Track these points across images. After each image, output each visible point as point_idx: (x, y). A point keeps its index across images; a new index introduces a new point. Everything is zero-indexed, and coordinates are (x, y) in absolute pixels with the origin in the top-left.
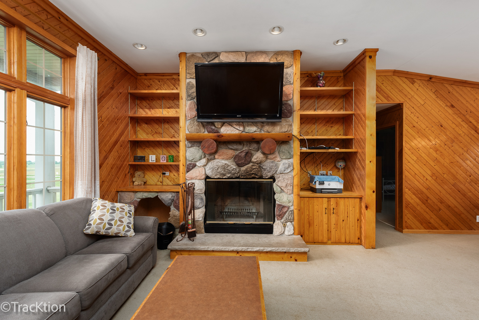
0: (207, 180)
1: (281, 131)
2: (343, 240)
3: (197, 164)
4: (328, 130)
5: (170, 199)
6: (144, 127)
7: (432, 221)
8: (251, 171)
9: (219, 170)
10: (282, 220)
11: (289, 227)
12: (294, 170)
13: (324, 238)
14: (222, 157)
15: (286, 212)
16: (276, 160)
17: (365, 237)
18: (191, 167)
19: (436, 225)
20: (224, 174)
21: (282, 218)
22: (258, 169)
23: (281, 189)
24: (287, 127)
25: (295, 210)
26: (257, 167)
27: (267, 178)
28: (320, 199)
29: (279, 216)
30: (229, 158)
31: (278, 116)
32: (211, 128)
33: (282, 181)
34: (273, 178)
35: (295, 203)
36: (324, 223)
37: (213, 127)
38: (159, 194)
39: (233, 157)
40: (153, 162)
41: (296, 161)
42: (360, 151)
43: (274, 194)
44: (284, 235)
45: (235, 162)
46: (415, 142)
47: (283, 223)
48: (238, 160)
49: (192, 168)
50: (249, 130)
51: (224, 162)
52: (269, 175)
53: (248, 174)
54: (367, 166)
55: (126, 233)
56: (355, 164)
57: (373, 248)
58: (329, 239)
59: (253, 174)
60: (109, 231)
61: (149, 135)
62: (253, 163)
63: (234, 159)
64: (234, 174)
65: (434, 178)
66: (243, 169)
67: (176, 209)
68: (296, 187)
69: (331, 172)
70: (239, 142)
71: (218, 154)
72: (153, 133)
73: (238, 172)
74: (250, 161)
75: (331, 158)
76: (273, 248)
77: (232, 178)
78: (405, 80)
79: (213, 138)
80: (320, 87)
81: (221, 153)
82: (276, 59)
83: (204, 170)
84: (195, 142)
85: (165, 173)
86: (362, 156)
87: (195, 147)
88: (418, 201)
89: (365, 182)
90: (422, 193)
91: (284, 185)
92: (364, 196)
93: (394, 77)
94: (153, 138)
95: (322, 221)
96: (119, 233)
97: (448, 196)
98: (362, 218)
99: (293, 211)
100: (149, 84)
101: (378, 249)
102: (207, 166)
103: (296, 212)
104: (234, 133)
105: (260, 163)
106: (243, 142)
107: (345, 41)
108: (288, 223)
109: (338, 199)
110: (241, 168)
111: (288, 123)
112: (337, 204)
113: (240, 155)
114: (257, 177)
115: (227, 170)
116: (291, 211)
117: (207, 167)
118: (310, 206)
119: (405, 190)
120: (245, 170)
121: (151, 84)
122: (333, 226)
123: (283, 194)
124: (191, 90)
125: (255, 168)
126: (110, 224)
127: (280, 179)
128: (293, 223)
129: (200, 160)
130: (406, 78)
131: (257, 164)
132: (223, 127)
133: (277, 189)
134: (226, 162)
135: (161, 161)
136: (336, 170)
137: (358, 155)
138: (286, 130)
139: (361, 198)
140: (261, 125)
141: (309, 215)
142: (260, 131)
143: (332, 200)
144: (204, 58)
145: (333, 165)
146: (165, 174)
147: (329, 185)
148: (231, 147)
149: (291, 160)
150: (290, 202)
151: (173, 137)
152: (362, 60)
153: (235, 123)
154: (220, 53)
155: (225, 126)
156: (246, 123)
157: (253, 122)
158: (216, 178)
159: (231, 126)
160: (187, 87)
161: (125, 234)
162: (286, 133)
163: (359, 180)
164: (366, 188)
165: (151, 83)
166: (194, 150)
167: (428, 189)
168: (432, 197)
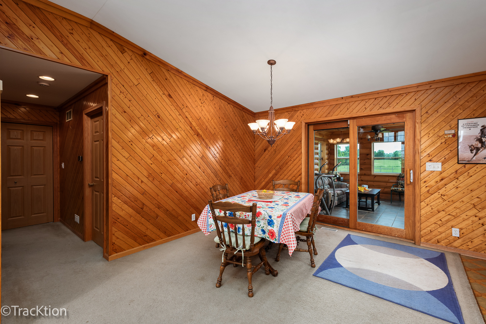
7: (148, 233)
19: (153, 236)
65: (151, 179)
88: (130, 211)
90: (136, 199)
93: (92, 31)
97: (165, 198)
130: (111, 40)
167: (144, 193)
168: (147, 203)
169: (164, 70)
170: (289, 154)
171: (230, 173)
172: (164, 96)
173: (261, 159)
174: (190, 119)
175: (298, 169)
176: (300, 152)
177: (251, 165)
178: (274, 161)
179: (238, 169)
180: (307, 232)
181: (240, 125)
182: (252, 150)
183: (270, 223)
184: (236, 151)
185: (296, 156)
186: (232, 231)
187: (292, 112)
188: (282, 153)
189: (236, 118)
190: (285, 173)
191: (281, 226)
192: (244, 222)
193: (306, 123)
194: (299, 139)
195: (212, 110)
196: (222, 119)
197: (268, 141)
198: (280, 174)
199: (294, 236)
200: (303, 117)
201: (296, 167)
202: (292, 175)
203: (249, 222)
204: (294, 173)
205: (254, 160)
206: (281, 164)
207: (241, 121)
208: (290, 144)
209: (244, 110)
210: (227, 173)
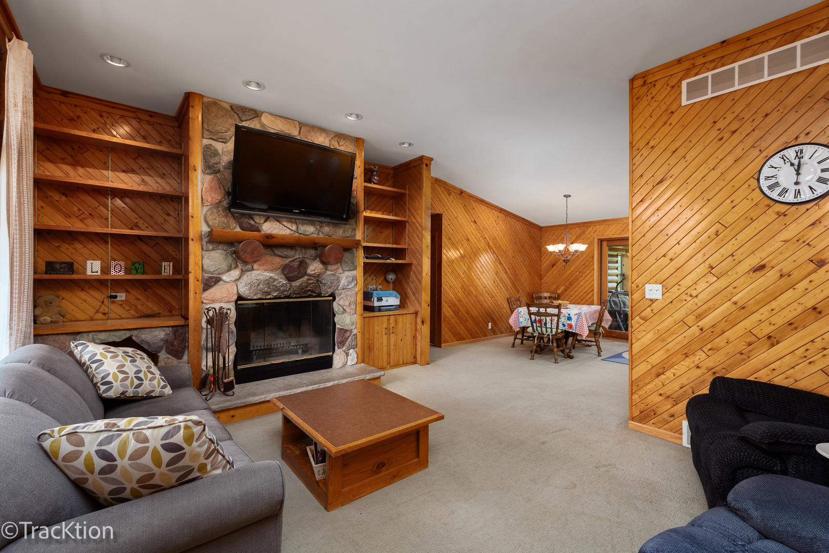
0: (239, 302)
1: (344, 235)
2: (401, 362)
3: (224, 277)
4: (378, 236)
5: (162, 340)
6: (57, 201)
7: (461, 332)
8: (307, 287)
9: (261, 286)
10: (344, 348)
11: (352, 355)
12: (358, 285)
13: (384, 363)
14: (265, 267)
15: (349, 337)
16: (337, 272)
17: (421, 354)
18: (210, 282)
19: (464, 336)
20: (268, 293)
21: (343, 345)
22: (315, 283)
23: (344, 309)
24: (350, 231)
25: (358, 333)
26: (315, 282)
27: (327, 295)
28: (380, 318)
29: (340, 343)
30: (275, 269)
31: (345, 216)
32: (250, 224)
33: (345, 298)
34: (333, 296)
35: (359, 326)
36: (384, 345)
37: (252, 222)
38: (135, 332)
39: (280, 268)
40: (94, 274)
41: (359, 272)
42: (414, 262)
43: (334, 315)
44: (346, 366)
45: (284, 275)
46: (450, 253)
47: (344, 351)
48: (289, 271)
49: (214, 285)
50: (304, 230)
51: (268, 274)
52: (330, 291)
53: (303, 291)
54: (423, 279)
55: (163, 390)
56: (408, 277)
57: (428, 364)
58: (389, 363)
59: (309, 290)
60: (139, 390)
61: (71, 219)
62: (309, 275)
63: (282, 270)
64: (283, 292)
65: (463, 290)
66: (296, 284)
67: (173, 356)
68: (360, 305)
69: (381, 287)
70: (291, 246)
71: (258, 263)
72: (83, 216)
73: (289, 289)
74: (305, 274)
75: (381, 269)
76: (349, 379)
77: (280, 298)
78: (444, 190)
79: (258, 239)
80: (375, 183)
81: (263, 262)
82: (338, 142)
83: (236, 287)
84: (220, 243)
85: (117, 295)
86: (419, 268)
87: (219, 251)
88: (452, 313)
89: (421, 296)
90: (455, 305)
91: (347, 303)
92: (420, 311)
93: (436, 185)
94: (84, 226)
95: (382, 343)
96: (153, 391)
97: (472, 307)
98: (418, 335)
99: (356, 334)
100: (71, 114)
101: (432, 364)
102: (241, 281)
103: (359, 335)
104: (284, 233)
105: (318, 277)
106: (295, 247)
107: (410, 144)
108: (351, 351)
109: (397, 316)
110: (291, 283)
111: (351, 226)
112: (396, 322)
113: (291, 264)
114: (314, 295)
115: (273, 286)
116: (354, 335)
117: (241, 283)
118: (371, 327)
119: (443, 303)
120: (299, 286)
121: (78, 117)
122: (392, 347)
123: (346, 315)
124: (213, 159)
125: (311, 283)
126: (139, 379)
127: (342, 296)
128: (356, 349)
129: (229, 271)
130: (444, 188)
131: (314, 277)
132: (266, 223)
133: (339, 309)
134: (272, 275)
135: (113, 273)
136: (386, 284)
137: (413, 267)
138: (349, 235)
139: (416, 313)
140: (320, 225)
141: (369, 339)
142: (318, 233)
143: (392, 317)
144: (235, 113)
145: (382, 278)
146: (116, 297)
147: (387, 301)
148: (279, 253)
149: (354, 272)
150: (353, 324)
151: (134, 228)
152: (418, 165)
153: (285, 219)
154: (263, 112)
155: (270, 221)
156: (301, 221)
157: (310, 221)
158: (255, 298)
159: (280, 223)
160: (204, 151)
161: (161, 392)
162: (349, 238)
163: (414, 294)
164: (423, 302)
165: (78, 114)
166: (219, 255)
167: (459, 301)
168: (461, 309)
169: (472, 202)
170: (580, 270)
171: (519, 288)
172: (471, 223)
173: (549, 274)
174: (488, 239)
175: (590, 285)
176: (592, 268)
177: (538, 281)
178: (564, 277)
179: (525, 285)
180: (595, 331)
181: (528, 241)
182: (539, 265)
183: (569, 319)
184: (523, 266)
185: (588, 272)
186: (539, 326)
187: (584, 228)
188: (572, 269)
189: (524, 234)
190: (576, 289)
191: (577, 321)
192: (552, 315)
193: (599, 239)
194: (591, 255)
195: (504, 229)
196: (512, 237)
197: (564, 261)
198: (570, 290)
199: (587, 329)
200: (595, 233)
201: (587, 283)
202: (584, 292)
203: (556, 315)
204: (586, 289)
205: (541, 275)
206: (571, 280)
207: (528, 237)
208: (581, 259)
209: (531, 225)
210: (516, 288)
